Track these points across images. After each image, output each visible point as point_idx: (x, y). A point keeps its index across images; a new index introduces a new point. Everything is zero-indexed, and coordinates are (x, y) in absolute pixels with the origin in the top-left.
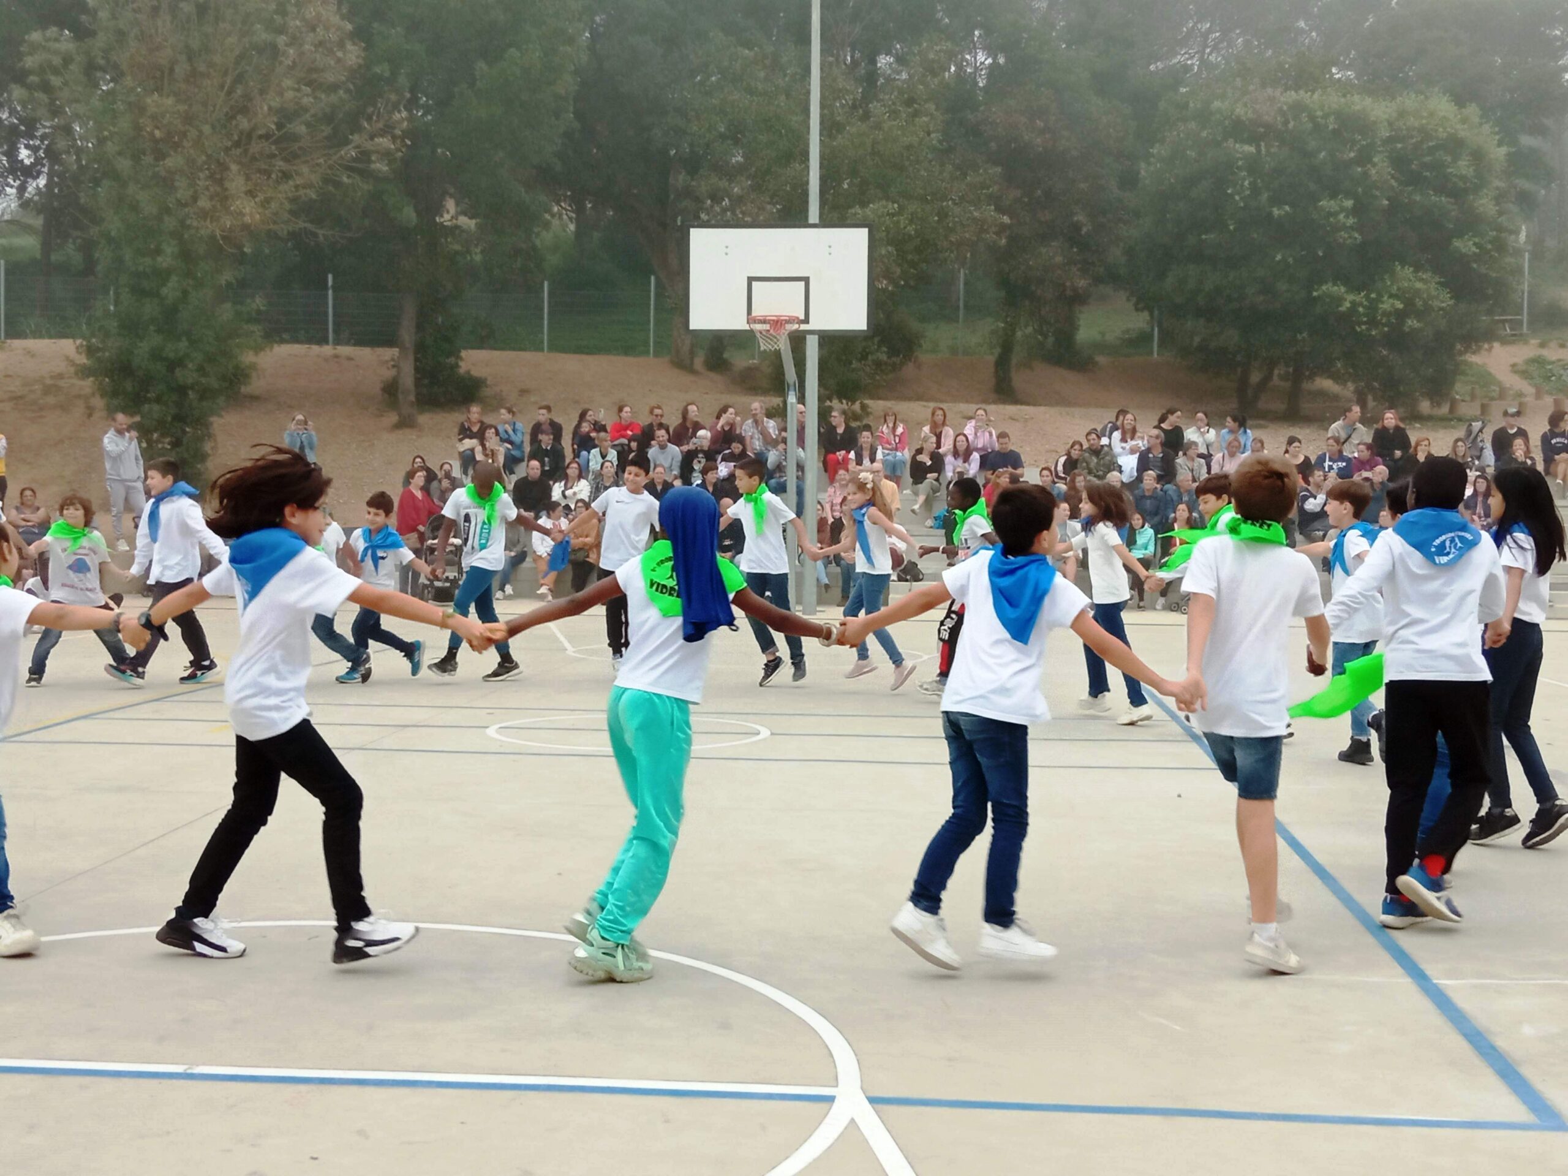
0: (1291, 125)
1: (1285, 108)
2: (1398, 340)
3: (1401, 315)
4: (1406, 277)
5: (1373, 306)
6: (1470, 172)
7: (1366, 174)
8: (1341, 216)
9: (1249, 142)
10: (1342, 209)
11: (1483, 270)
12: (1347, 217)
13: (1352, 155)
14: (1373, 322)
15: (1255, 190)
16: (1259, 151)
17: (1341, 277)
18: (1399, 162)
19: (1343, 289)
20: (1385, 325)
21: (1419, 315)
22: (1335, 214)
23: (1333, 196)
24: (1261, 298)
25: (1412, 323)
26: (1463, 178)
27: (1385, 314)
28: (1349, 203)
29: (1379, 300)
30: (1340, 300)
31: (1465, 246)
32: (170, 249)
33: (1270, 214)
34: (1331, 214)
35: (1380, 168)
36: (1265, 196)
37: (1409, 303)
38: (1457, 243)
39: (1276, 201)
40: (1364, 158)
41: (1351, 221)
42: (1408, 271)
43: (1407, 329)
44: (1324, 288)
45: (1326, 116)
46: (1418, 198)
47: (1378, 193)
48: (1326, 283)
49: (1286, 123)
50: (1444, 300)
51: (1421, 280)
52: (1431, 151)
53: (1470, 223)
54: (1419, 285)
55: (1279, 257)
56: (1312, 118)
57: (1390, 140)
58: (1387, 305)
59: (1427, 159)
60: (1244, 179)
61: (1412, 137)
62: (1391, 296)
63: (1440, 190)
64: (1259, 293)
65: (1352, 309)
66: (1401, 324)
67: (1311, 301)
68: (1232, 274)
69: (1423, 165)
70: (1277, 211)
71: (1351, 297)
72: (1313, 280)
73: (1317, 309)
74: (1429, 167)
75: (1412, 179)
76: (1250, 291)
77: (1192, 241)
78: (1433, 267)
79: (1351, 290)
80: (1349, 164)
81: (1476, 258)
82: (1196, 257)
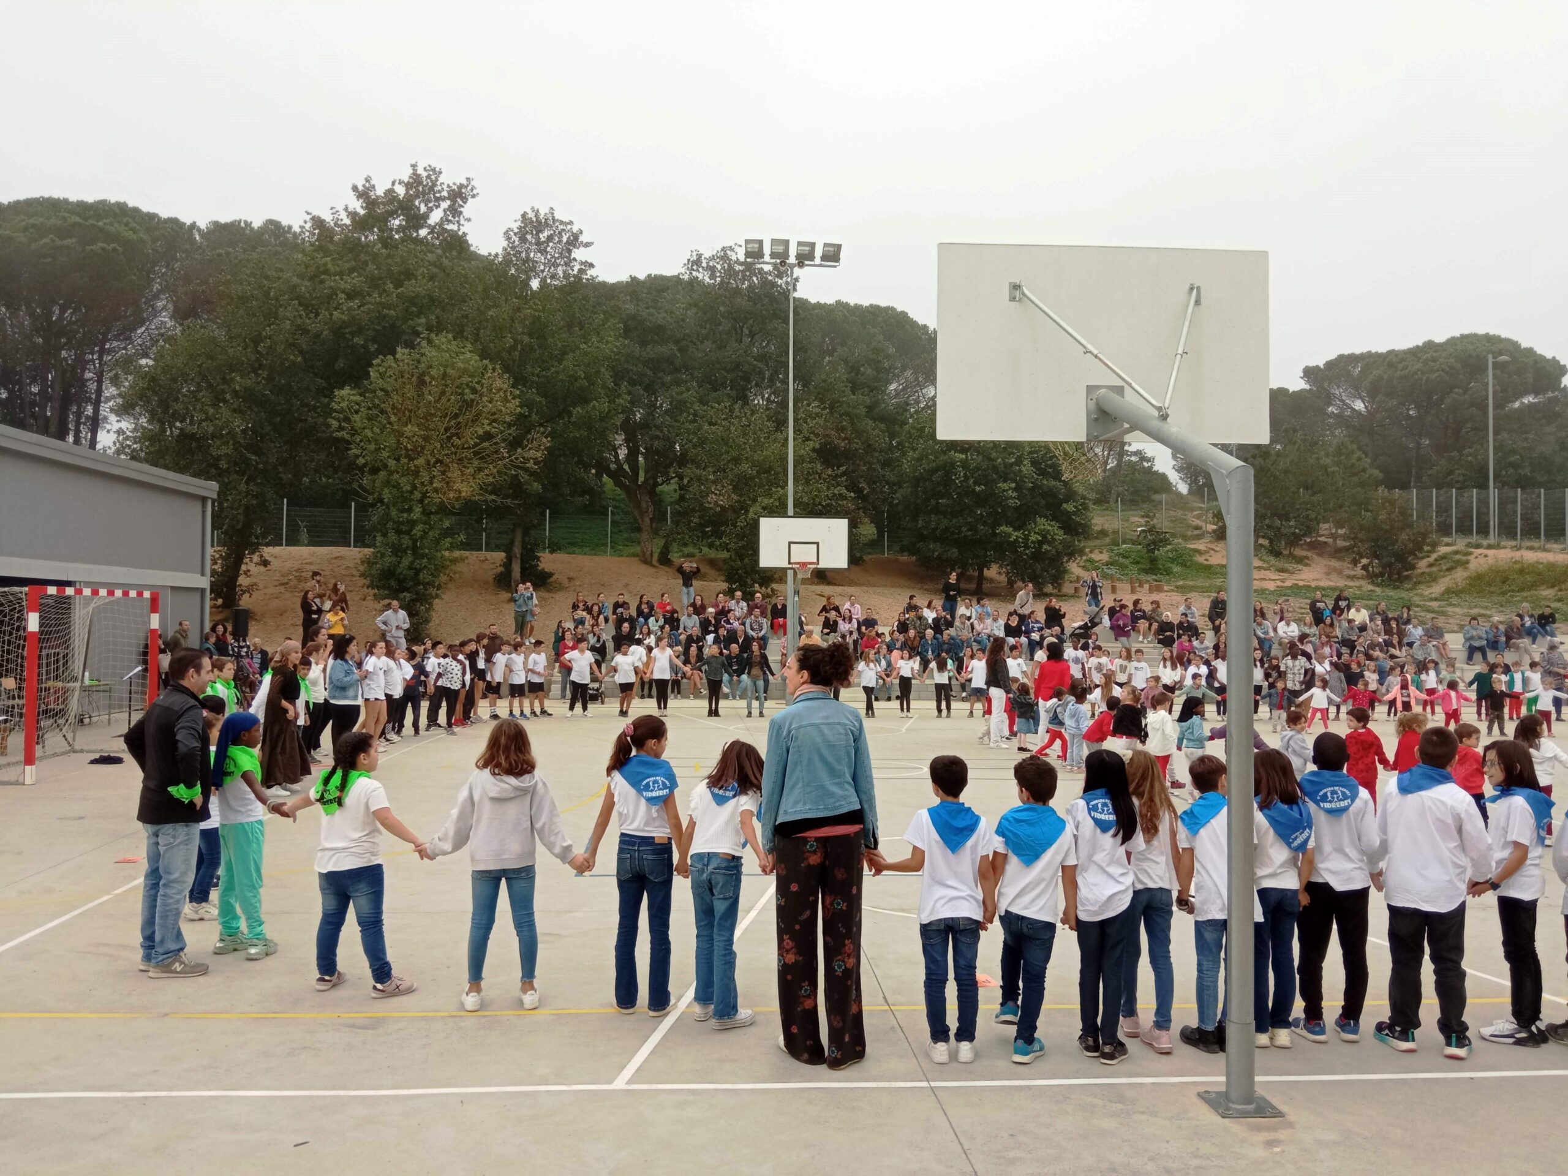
2: (1038, 556)
3: (1040, 543)
4: (1044, 524)
5: (1026, 538)
7: (1020, 471)
8: (1010, 492)
10: (1010, 489)
11: (1078, 519)
12: (1012, 492)
13: (1013, 461)
14: (1027, 547)
15: (966, 478)
16: (967, 458)
17: (1009, 523)
18: (1035, 463)
19: (1010, 529)
20: (1033, 548)
21: (1049, 543)
22: (1007, 490)
23: (1005, 481)
24: (970, 533)
25: (1046, 547)
27: (1033, 542)
28: (1013, 485)
29: (1029, 535)
30: (1010, 535)
31: (1069, 507)
32: (418, 509)
33: (974, 490)
34: (1004, 490)
35: (1027, 468)
36: (972, 481)
37: (1044, 537)
38: (1065, 506)
39: (975, 483)
40: (1019, 461)
41: (1015, 494)
42: (1043, 520)
43: (1043, 550)
44: (1001, 528)
46: (1045, 482)
47: (1026, 480)
48: (1002, 526)
50: (1060, 535)
51: (1050, 525)
53: (1071, 496)
54: (1049, 528)
55: (979, 512)
57: (1031, 453)
60: (960, 472)
62: (1035, 533)
63: (1056, 479)
64: (968, 530)
65: (1016, 541)
66: (1041, 547)
67: (994, 534)
68: (955, 520)
69: (1047, 465)
70: (978, 489)
71: (1015, 535)
72: (996, 524)
73: (998, 539)
74: (1050, 466)
75: (1042, 473)
76: (964, 529)
77: (933, 502)
78: (1055, 518)
79: (1016, 529)
80: (1012, 464)
81: (1074, 513)
82: (937, 510)
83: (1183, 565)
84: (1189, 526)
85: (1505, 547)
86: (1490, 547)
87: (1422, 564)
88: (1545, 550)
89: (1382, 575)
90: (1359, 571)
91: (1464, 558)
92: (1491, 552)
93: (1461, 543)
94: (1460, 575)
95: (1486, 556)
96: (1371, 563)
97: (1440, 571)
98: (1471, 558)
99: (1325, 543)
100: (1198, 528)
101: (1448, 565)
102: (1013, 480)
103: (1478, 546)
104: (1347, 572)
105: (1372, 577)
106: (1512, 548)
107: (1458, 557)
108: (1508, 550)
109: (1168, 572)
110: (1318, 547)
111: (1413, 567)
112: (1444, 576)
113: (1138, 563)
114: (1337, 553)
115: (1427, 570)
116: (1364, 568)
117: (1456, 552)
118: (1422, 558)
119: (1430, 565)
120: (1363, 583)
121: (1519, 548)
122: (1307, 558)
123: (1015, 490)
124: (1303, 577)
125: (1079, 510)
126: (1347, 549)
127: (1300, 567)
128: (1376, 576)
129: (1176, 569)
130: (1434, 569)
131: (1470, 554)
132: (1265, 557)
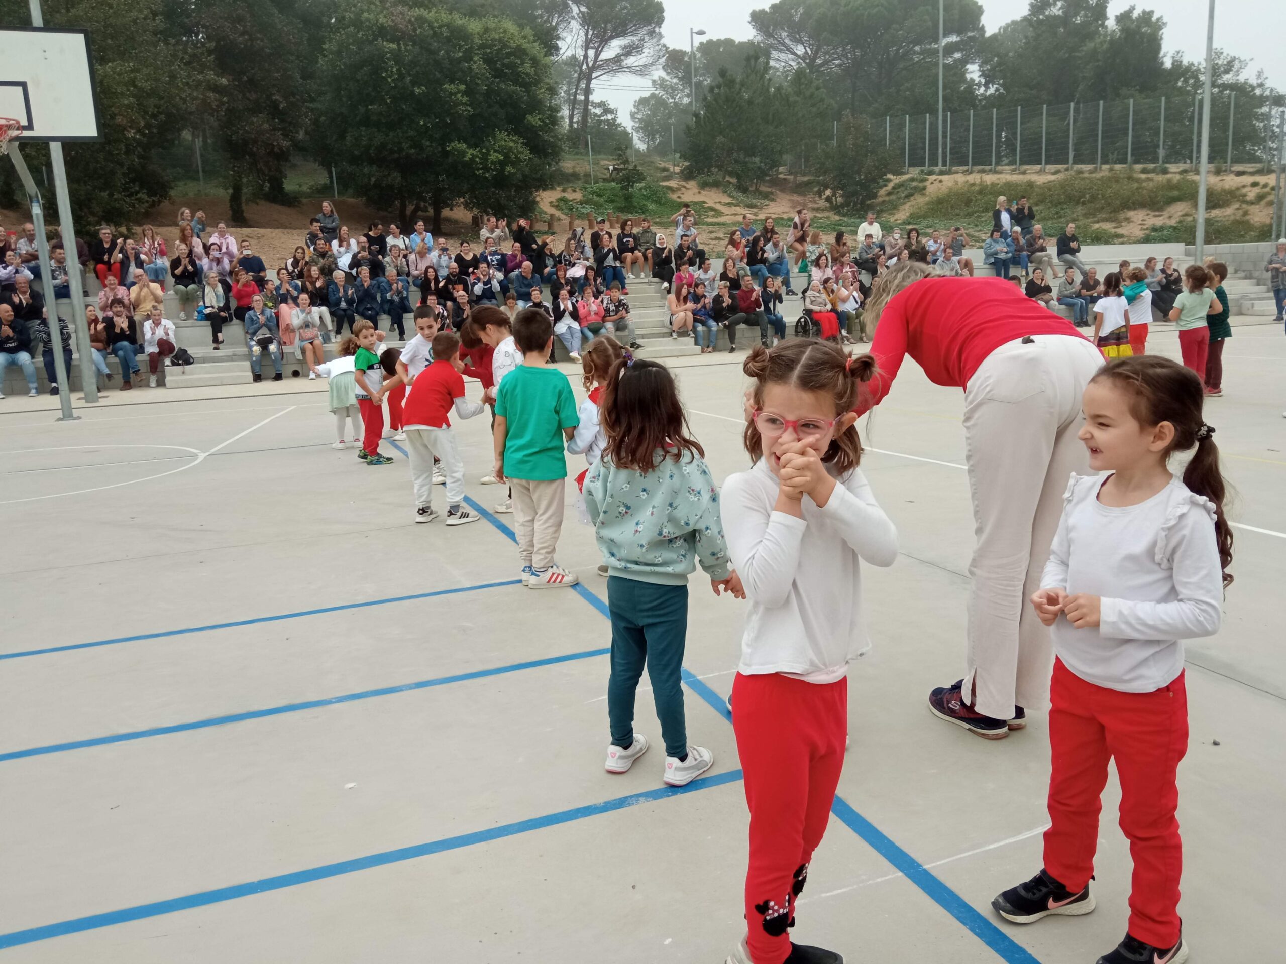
0: (418, 31)
1: (413, 19)
2: (501, 181)
3: (503, 164)
4: (503, 139)
5: (485, 157)
6: (532, 71)
7: (470, 68)
8: (459, 96)
9: (392, 41)
10: (459, 92)
11: (545, 136)
12: (462, 96)
13: (461, 54)
14: (486, 169)
15: (401, 77)
16: (400, 48)
17: (462, 137)
18: (488, 61)
19: (465, 146)
20: (493, 170)
21: (513, 164)
22: (455, 94)
23: (452, 82)
24: (413, 151)
25: (509, 169)
26: (528, 75)
27: (493, 163)
28: (463, 87)
29: (488, 154)
30: (464, 153)
31: (534, 120)
33: (413, 92)
34: (451, 94)
35: (478, 65)
36: (408, 79)
37: (507, 156)
38: (529, 118)
39: (414, 83)
40: (468, 57)
41: (465, 99)
42: (504, 135)
43: (507, 173)
44: (453, 144)
45: (440, 27)
46: (504, 87)
47: (479, 82)
48: (453, 141)
49: (415, 30)
50: (526, 154)
51: (512, 140)
52: (509, 55)
53: (535, 105)
54: (511, 144)
55: (422, 123)
56: (432, 28)
57: (482, 46)
58: (494, 156)
59: (506, 61)
60: (392, 68)
61: (495, 45)
62: (495, 151)
63: (516, 82)
64: (411, 147)
65: (472, 160)
66: (503, 170)
67: (446, 154)
68: (391, 134)
69: (504, 65)
70: (417, 90)
71: (471, 151)
72: (445, 139)
73: (450, 160)
74: (507, 66)
75: (499, 74)
76: (405, 145)
77: (362, 110)
78: (516, 131)
79: (470, 146)
80: (459, 61)
81: (541, 128)
82: (366, 121)
83: (658, 202)
84: (657, 168)
85: (957, 173)
86: (942, 173)
87: (882, 192)
88: (996, 172)
89: (846, 204)
90: (822, 203)
91: (921, 185)
92: (945, 178)
93: (914, 172)
94: (920, 201)
95: (941, 181)
96: (834, 195)
97: (900, 198)
98: (927, 184)
99: (785, 179)
100: (665, 170)
101: (906, 193)
102: (465, 83)
103: (931, 173)
104: (811, 205)
105: (836, 209)
106: (964, 172)
107: (914, 184)
108: (960, 175)
109: (644, 211)
110: (781, 185)
111: (875, 196)
112: (904, 204)
113: (612, 201)
114: (800, 189)
115: (887, 199)
116: (828, 199)
117: (912, 180)
118: (881, 188)
119: (889, 194)
120: (826, 214)
121: (971, 173)
122: (772, 193)
123: (465, 93)
124: (771, 211)
125: (546, 125)
126: (808, 184)
127: (767, 203)
128: (842, 206)
129: (652, 207)
130: (893, 197)
131: (926, 180)
132: (734, 194)
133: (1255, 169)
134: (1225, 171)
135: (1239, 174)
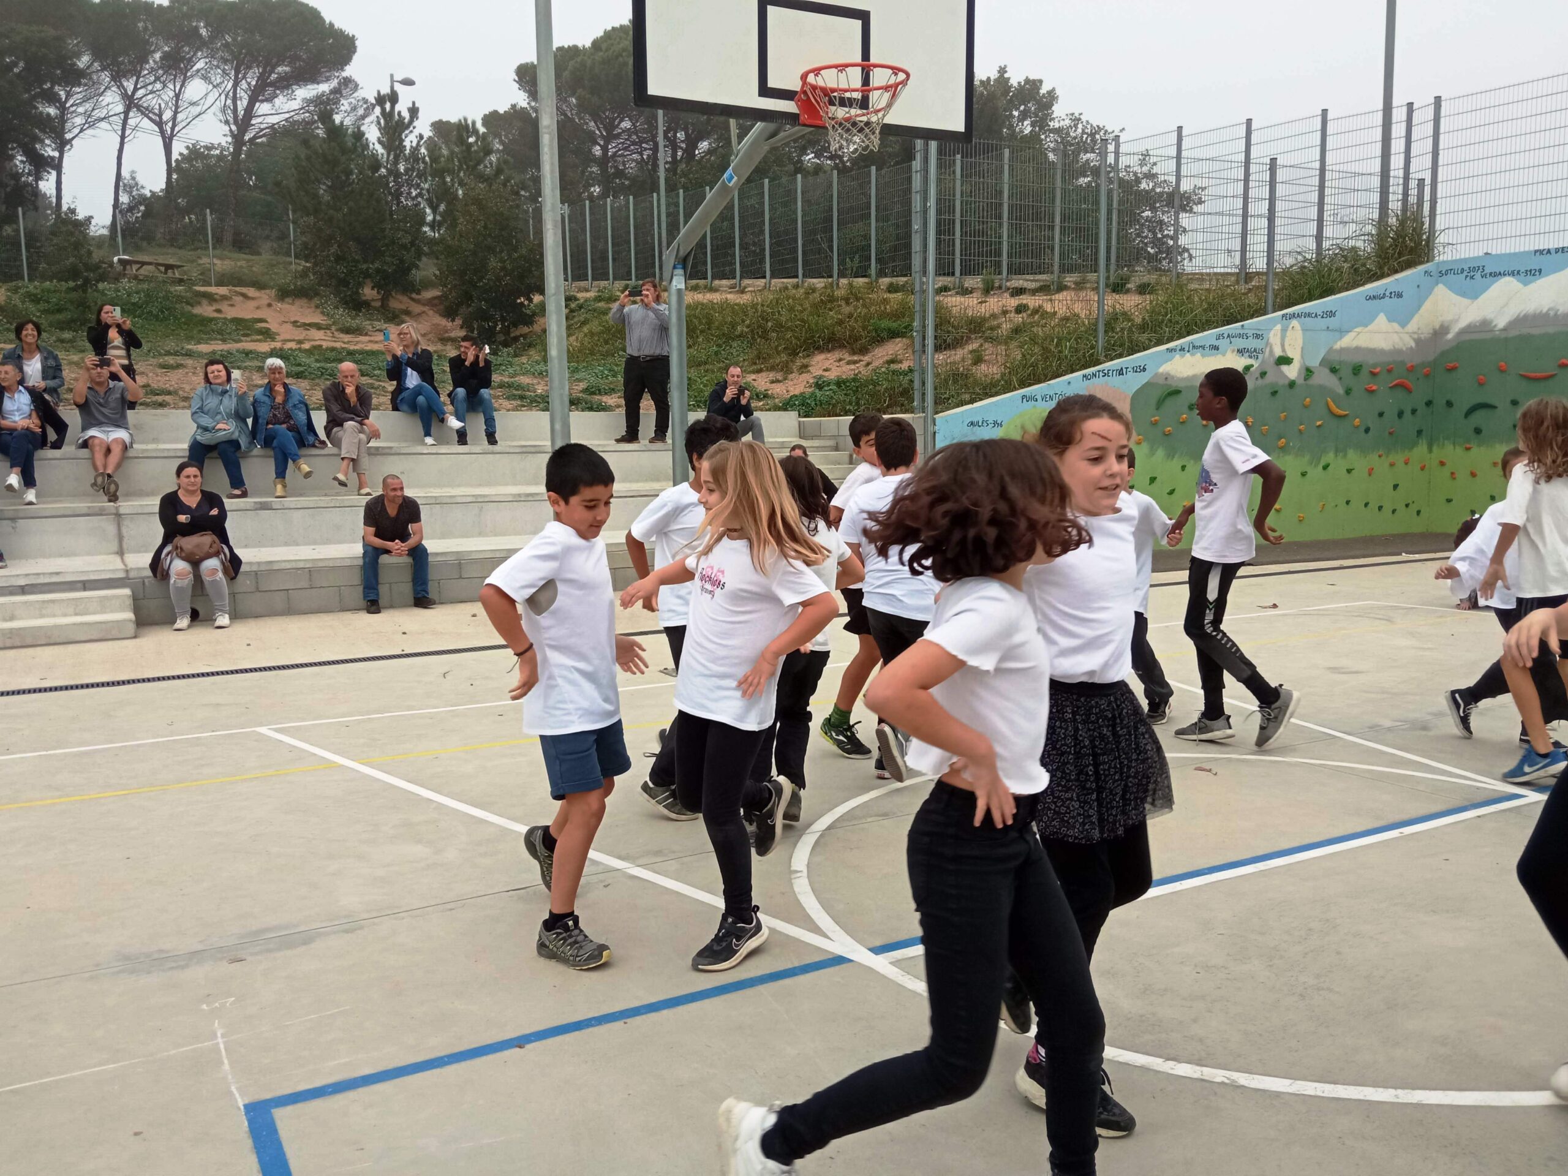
133: (1038, 285)
134: (1000, 288)
135: (1018, 292)
